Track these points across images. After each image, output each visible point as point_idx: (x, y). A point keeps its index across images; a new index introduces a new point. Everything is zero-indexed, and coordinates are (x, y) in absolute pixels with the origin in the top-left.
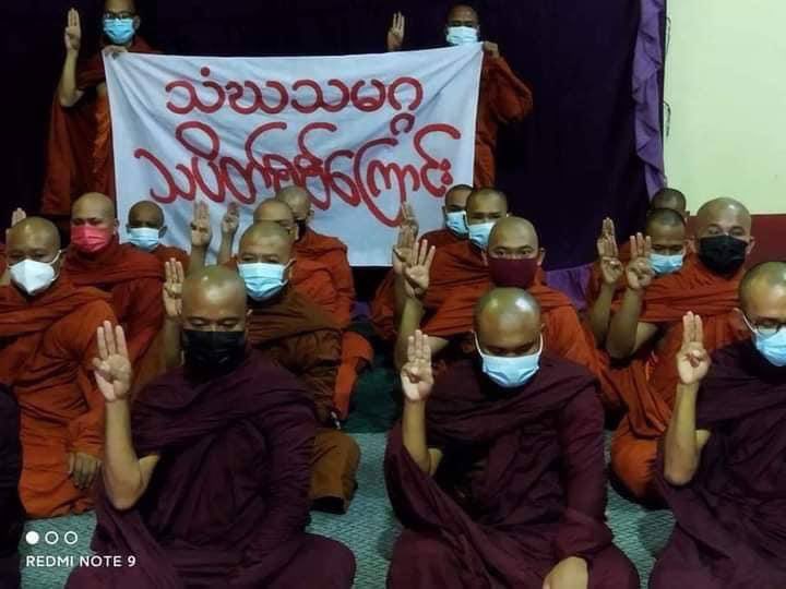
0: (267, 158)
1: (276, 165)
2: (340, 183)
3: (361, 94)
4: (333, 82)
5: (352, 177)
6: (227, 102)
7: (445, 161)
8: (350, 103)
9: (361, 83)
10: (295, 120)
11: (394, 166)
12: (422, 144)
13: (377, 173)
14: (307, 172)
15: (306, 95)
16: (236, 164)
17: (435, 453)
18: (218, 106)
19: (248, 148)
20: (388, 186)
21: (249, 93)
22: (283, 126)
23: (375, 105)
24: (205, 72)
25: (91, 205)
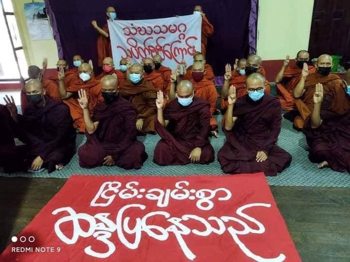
0: (149, 47)
1: (151, 48)
2: (167, 53)
3: (171, 28)
4: (164, 26)
5: (170, 51)
6: (138, 32)
7: (194, 46)
8: (168, 31)
9: (170, 26)
10: (155, 36)
11: (180, 48)
12: (187, 42)
13: (176, 50)
14: (158, 50)
15: (157, 29)
16: (142, 49)
17: (167, 121)
18: (136, 34)
19: (144, 44)
20: (179, 54)
21: (143, 29)
22: (152, 38)
23: (175, 31)
24: (132, 25)
25: (107, 60)
